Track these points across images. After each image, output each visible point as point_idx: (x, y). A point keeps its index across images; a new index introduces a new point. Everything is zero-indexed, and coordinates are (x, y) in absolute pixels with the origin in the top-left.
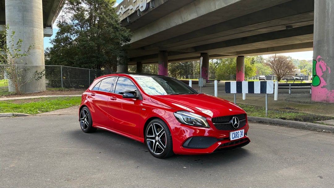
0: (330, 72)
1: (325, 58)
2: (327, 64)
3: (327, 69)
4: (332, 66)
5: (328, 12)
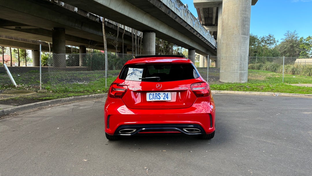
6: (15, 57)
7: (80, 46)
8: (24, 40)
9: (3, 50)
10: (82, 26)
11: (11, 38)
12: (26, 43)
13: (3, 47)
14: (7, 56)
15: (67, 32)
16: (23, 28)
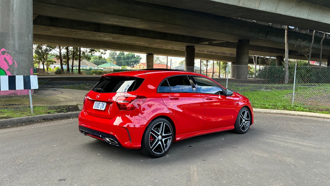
0: (16, 66)
1: (10, 52)
2: (13, 58)
3: (14, 63)
4: (18, 60)
5: (13, 7)
6: (217, 68)
7: (277, 57)
8: (223, 53)
9: (207, 63)
10: (266, 35)
11: (212, 52)
12: (225, 56)
13: (207, 61)
14: (210, 67)
15: (251, 43)
16: (214, 43)
